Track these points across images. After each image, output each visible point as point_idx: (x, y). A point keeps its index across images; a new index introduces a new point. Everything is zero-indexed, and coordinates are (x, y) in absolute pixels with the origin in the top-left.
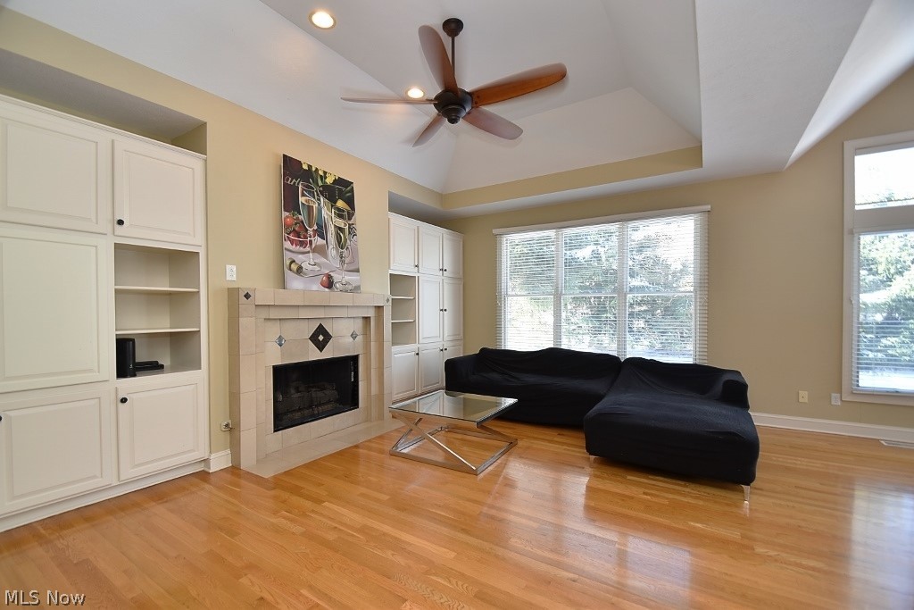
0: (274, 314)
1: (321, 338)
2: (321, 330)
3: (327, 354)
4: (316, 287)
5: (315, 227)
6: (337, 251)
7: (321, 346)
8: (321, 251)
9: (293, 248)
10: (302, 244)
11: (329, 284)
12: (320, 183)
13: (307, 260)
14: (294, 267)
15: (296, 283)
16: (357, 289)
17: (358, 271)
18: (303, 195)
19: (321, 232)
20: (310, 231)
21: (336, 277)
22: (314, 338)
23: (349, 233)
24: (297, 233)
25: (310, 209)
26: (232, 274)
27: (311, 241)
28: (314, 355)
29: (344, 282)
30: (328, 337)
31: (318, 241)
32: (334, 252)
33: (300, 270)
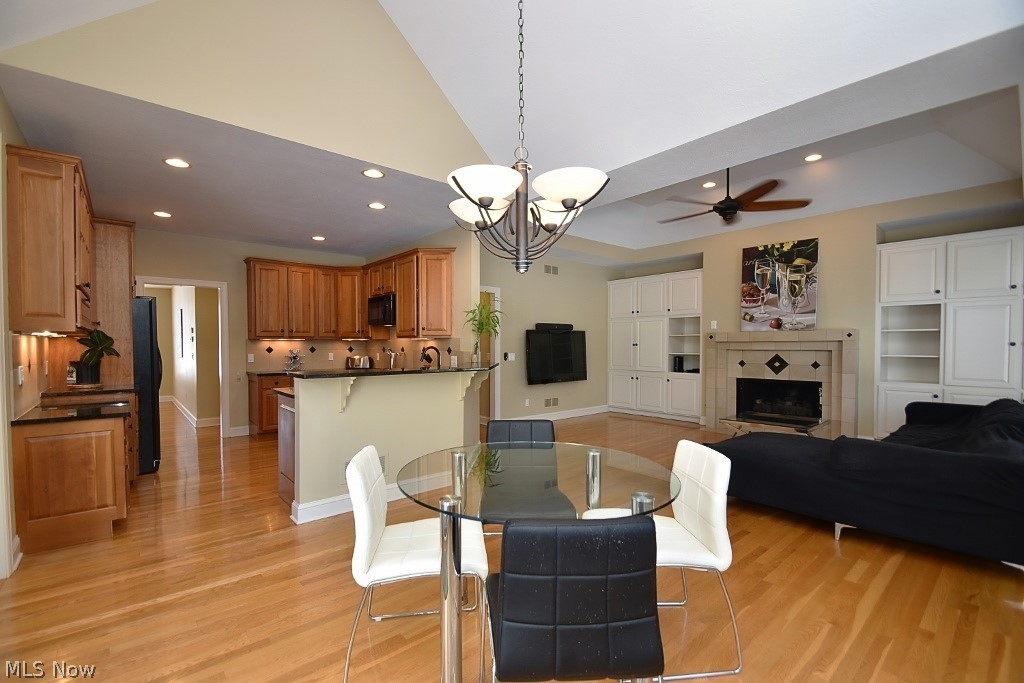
0: (732, 347)
1: (777, 364)
2: (777, 358)
3: (783, 376)
4: (766, 328)
5: (768, 287)
6: (790, 298)
7: (777, 371)
8: (773, 303)
9: (748, 305)
10: (754, 301)
11: (778, 325)
12: (776, 253)
13: (759, 312)
14: (747, 317)
15: (749, 327)
16: (809, 327)
17: (813, 312)
18: (759, 268)
19: (774, 289)
20: (763, 291)
21: (785, 320)
22: (770, 364)
23: (807, 282)
24: (751, 295)
25: (764, 276)
26: (714, 325)
27: (763, 299)
28: (770, 375)
29: (794, 322)
30: (784, 364)
31: (771, 296)
32: (786, 302)
33: (752, 319)
